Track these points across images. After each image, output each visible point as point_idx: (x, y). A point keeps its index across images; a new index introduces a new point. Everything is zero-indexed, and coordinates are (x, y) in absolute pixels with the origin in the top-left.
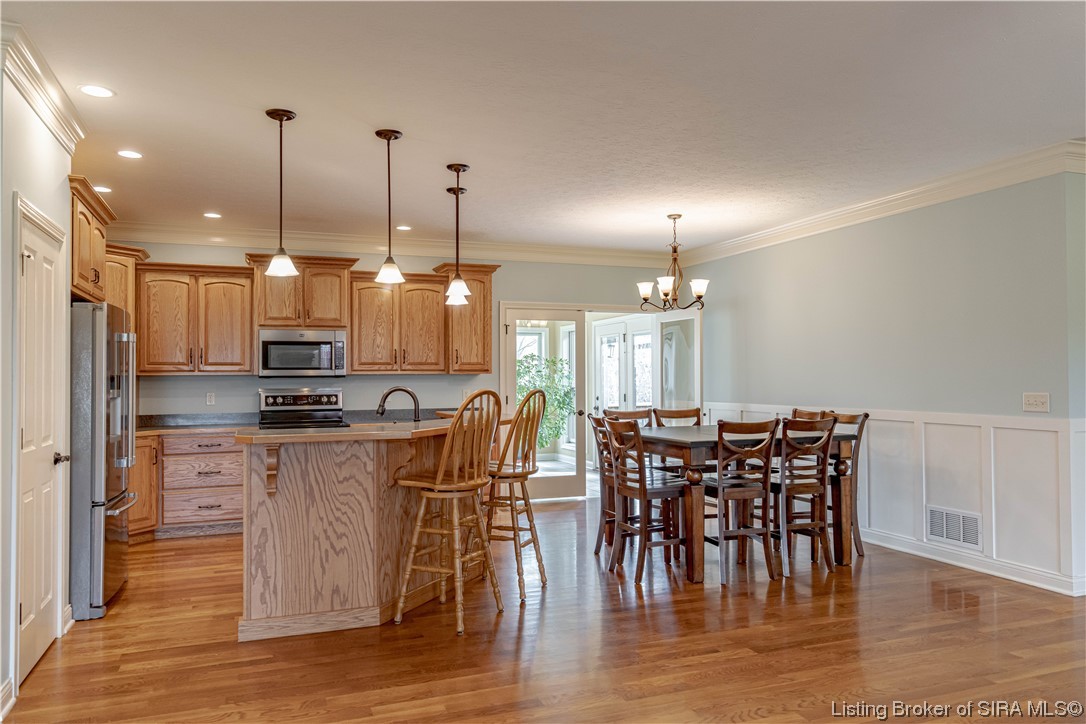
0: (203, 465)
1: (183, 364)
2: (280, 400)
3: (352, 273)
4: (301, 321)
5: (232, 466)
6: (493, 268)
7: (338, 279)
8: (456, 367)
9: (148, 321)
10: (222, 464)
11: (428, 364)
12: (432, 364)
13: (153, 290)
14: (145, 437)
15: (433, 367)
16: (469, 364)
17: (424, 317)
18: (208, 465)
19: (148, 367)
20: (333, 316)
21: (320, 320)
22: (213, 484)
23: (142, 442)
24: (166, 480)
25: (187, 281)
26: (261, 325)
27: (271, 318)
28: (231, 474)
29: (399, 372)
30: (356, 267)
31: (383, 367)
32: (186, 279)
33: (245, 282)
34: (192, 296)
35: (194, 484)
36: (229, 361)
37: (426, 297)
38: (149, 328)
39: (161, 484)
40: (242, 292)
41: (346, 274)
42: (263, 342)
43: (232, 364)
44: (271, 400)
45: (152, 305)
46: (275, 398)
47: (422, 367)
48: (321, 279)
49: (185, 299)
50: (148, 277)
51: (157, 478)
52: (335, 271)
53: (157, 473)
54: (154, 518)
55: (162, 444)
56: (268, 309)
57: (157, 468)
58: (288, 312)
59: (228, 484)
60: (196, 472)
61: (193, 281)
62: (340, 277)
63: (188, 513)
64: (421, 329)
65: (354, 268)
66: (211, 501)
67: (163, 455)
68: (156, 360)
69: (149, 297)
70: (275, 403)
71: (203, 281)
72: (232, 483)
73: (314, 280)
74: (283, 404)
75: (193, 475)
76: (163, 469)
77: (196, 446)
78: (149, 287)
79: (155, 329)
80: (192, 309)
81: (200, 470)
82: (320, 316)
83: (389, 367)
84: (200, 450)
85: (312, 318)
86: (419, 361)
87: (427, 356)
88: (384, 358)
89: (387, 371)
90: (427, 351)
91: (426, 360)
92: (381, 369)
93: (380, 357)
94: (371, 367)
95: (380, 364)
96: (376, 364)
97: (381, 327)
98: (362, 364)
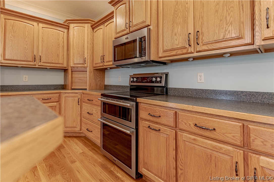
4: (128, 30)
5: (96, 112)
10: (93, 110)
20: (142, 20)
25: (102, 27)
26: (115, 38)
27: (118, 33)
28: (95, 117)
29: (195, 54)
42: (114, 47)
54: (79, 128)
56: (117, 28)
58: (123, 27)
59: (94, 121)
70: (134, 81)
71: (105, 25)
79: (96, 50)
82: (136, 23)
85: (133, 26)
87: (226, 31)
88: (180, 44)
89: (183, 54)
90: (225, 26)
91: (224, 36)
92: (178, 53)
93: (178, 43)
94: (170, 53)
95: (178, 49)
96: (174, 50)
97: (178, 17)
98: (164, 51)
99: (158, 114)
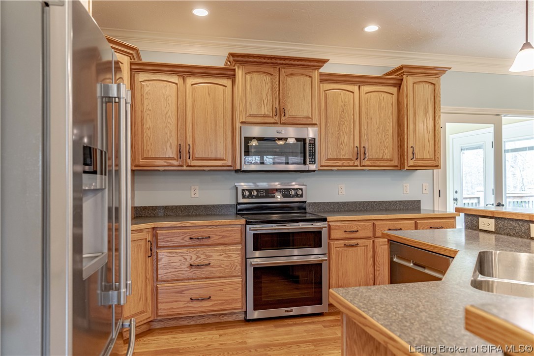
0: (194, 257)
1: (173, 159)
2: (255, 193)
3: (321, 74)
4: (277, 119)
5: (221, 258)
6: (443, 70)
7: (309, 79)
8: (411, 163)
9: (142, 120)
10: (211, 256)
11: (384, 160)
12: (387, 160)
13: (146, 89)
14: (141, 231)
15: (388, 163)
16: (422, 160)
17: (380, 117)
18: (198, 257)
19: (142, 162)
20: (305, 114)
21: (294, 117)
22: (203, 276)
23: (137, 236)
24: (160, 272)
25: (176, 81)
26: (242, 123)
27: (251, 116)
28: (220, 266)
29: (359, 168)
30: (325, 69)
31: (346, 163)
32: (175, 79)
33: (228, 83)
34: (180, 96)
35: (186, 275)
36: (213, 156)
37: (382, 98)
38: (142, 125)
39: (155, 275)
40: (224, 92)
41: (316, 75)
42: (245, 138)
43: (216, 159)
44: (247, 193)
45: (146, 103)
46: (250, 191)
47: (379, 163)
48: (295, 79)
49: (173, 99)
50: (141, 77)
51: (153, 270)
52: (307, 72)
53: (152, 265)
54: (149, 310)
55: (155, 236)
56: (248, 106)
57: (153, 260)
58: (266, 110)
59: (218, 275)
60: (187, 264)
61: (181, 80)
62: (311, 77)
63: (181, 304)
64: (378, 128)
65: (322, 70)
66: (203, 293)
67: (158, 248)
68: (150, 155)
69: (142, 95)
70: (250, 196)
71: (190, 81)
72: (221, 275)
73: (289, 79)
74: (257, 197)
75: (185, 266)
76: (157, 261)
77: (187, 239)
78: (142, 86)
79: (148, 126)
80: (180, 107)
81: (191, 262)
82: (294, 114)
83: (351, 163)
84: (191, 242)
85: (287, 116)
86: (377, 157)
87: (384, 152)
88: (346, 155)
89: (349, 166)
90: (383, 148)
91: (383, 157)
92: (344, 164)
93: (344, 154)
94: (335, 163)
95: (344, 160)
96: (340, 160)
97: (344, 126)
98: (328, 160)
99: (355, 229)
